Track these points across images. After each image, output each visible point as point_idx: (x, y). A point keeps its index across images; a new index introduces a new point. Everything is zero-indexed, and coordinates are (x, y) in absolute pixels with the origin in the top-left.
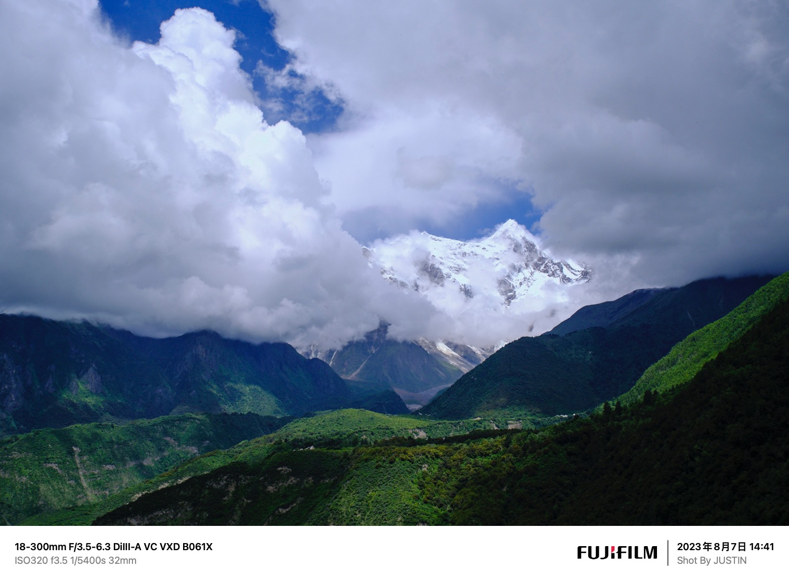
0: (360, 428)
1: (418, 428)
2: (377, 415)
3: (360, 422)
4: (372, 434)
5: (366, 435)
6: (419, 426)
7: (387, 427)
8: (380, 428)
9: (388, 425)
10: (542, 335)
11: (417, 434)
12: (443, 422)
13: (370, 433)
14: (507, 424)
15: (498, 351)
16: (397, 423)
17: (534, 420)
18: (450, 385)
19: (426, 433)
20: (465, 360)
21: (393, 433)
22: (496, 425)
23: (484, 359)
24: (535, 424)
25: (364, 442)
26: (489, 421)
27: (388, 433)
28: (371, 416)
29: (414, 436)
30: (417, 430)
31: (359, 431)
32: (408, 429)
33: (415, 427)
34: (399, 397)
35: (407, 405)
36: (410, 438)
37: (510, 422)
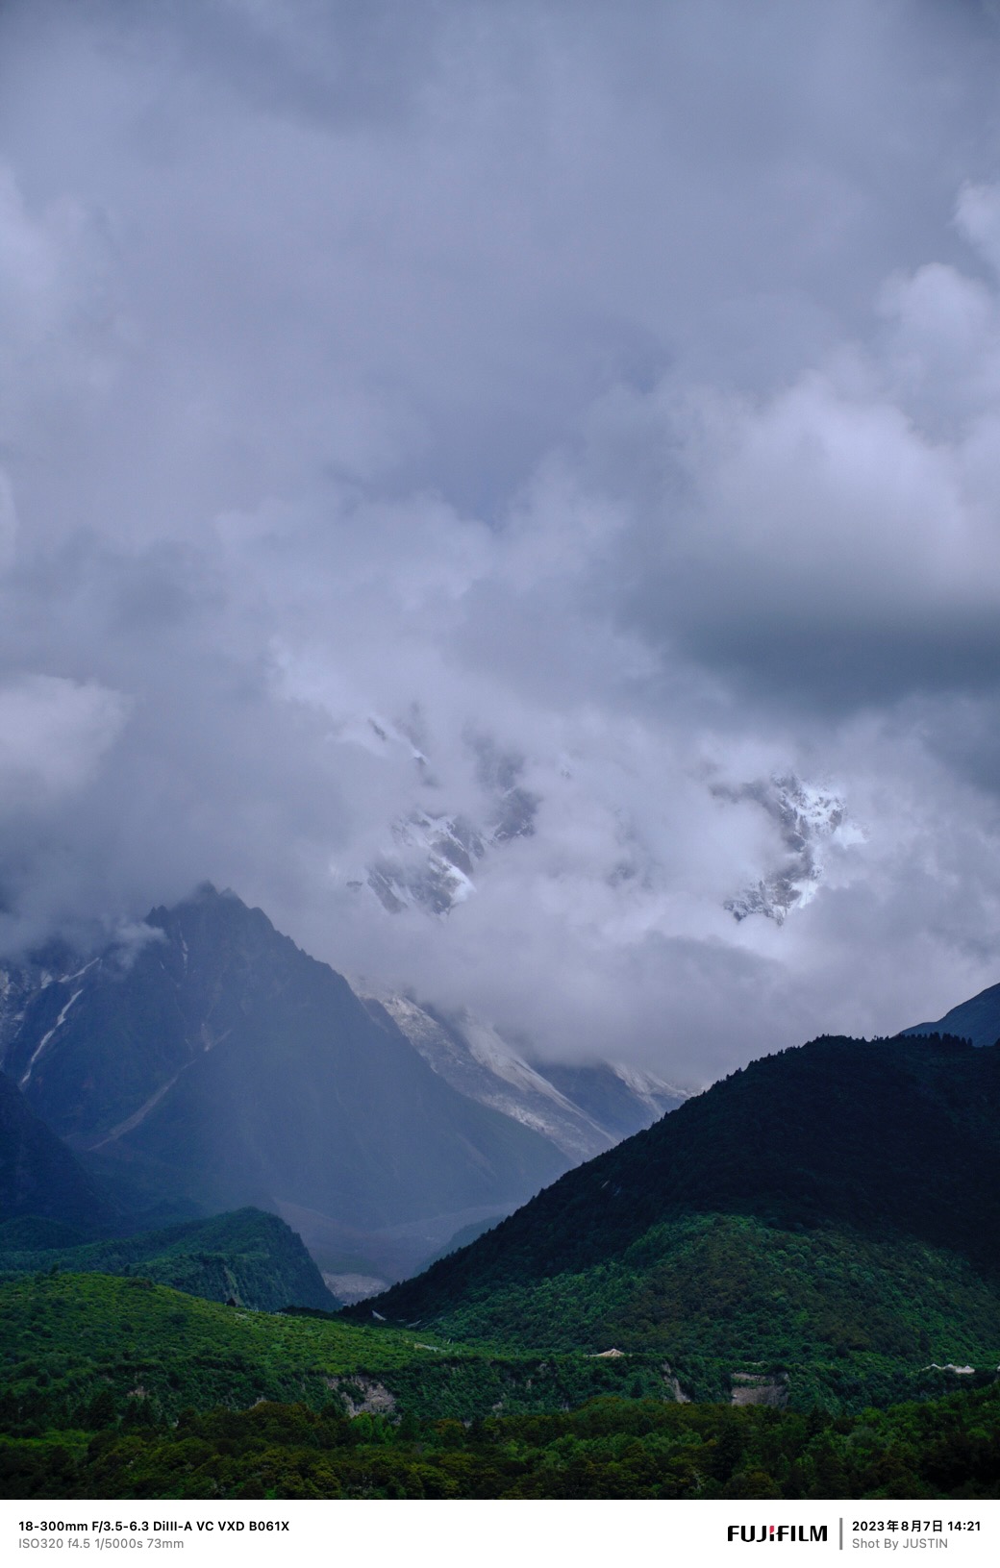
0: (126, 1356)
1: (364, 1373)
2: (202, 1306)
3: (127, 1328)
4: (175, 1382)
5: (146, 1384)
6: (369, 1367)
7: (238, 1358)
8: (212, 1364)
9: (242, 1352)
10: (900, 1037)
11: (359, 1398)
12: (471, 1353)
13: (164, 1379)
14: (729, 1385)
15: (718, 1086)
16: (278, 1347)
17: (836, 1375)
18: (510, 1209)
19: (396, 1395)
20: (577, 1111)
21: (259, 1385)
22: (686, 1389)
23: (659, 1114)
24: (839, 1391)
25: (139, 1415)
26: (655, 1365)
27: (239, 1385)
28: (174, 1309)
29: (344, 1405)
30: (360, 1383)
31: (120, 1368)
32: (322, 1373)
33: (352, 1368)
34: (296, 1240)
35: (328, 1279)
36: (330, 1413)
37: (744, 1377)
